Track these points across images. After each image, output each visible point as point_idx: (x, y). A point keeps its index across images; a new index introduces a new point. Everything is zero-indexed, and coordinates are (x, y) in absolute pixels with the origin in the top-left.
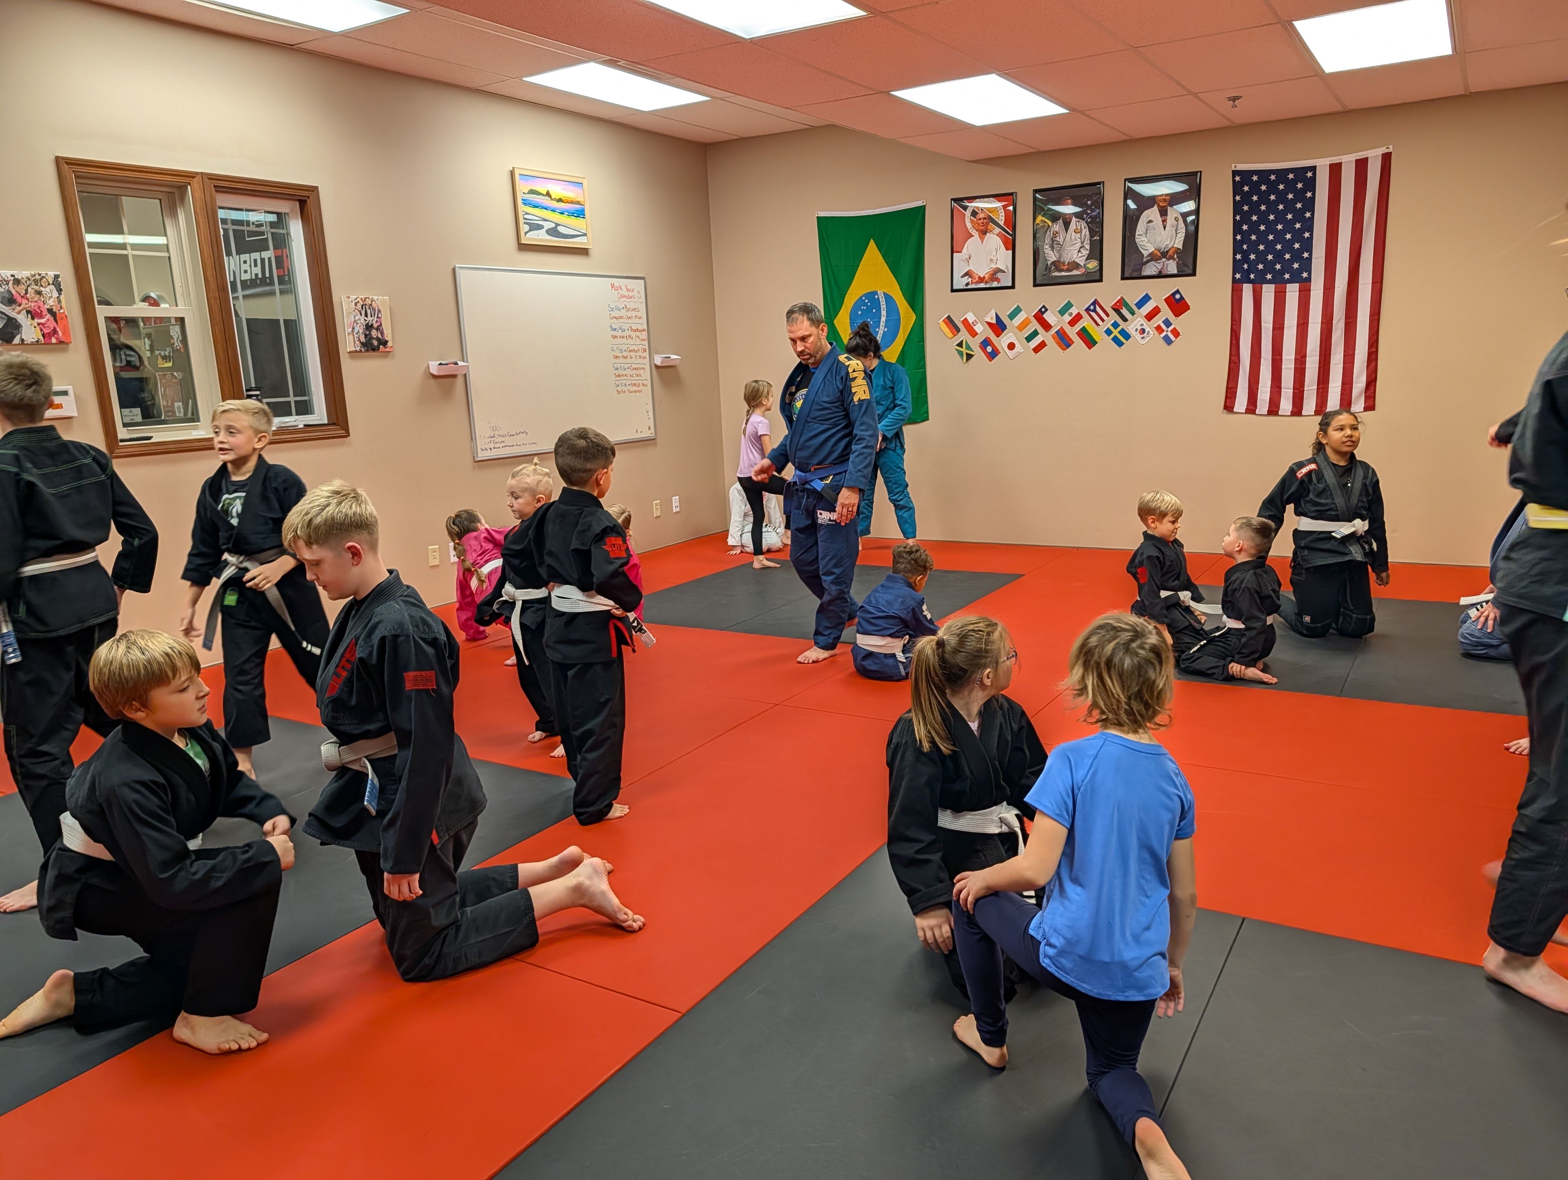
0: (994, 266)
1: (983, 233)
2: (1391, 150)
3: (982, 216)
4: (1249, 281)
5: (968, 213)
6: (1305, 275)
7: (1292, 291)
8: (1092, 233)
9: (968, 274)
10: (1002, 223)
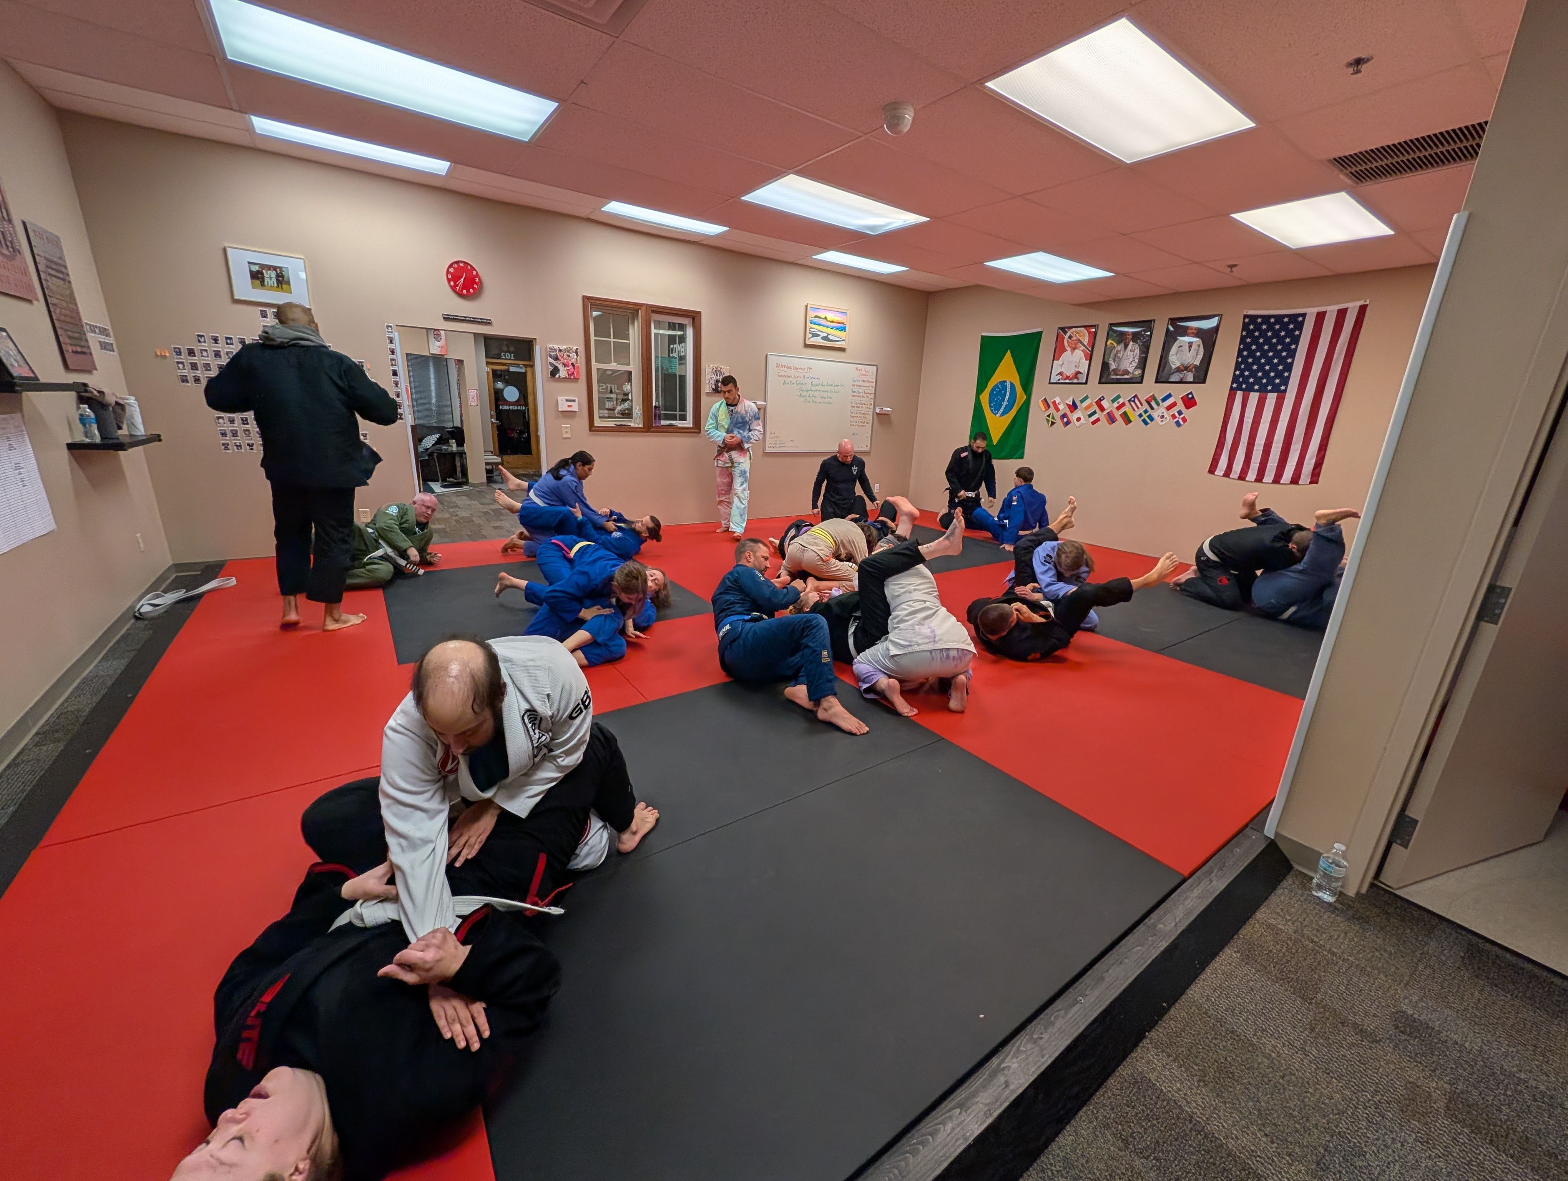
0: (1077, 370)
1: (1074, 349)
2: (1368, 302)
3: (1074, 338)
4: (1241, 389)
5: (1067, 337)
6: (1283, 388)
7: (1272, 398)
8: (1141, 352)
9: (1061, 374)
10: (1086, 344)
